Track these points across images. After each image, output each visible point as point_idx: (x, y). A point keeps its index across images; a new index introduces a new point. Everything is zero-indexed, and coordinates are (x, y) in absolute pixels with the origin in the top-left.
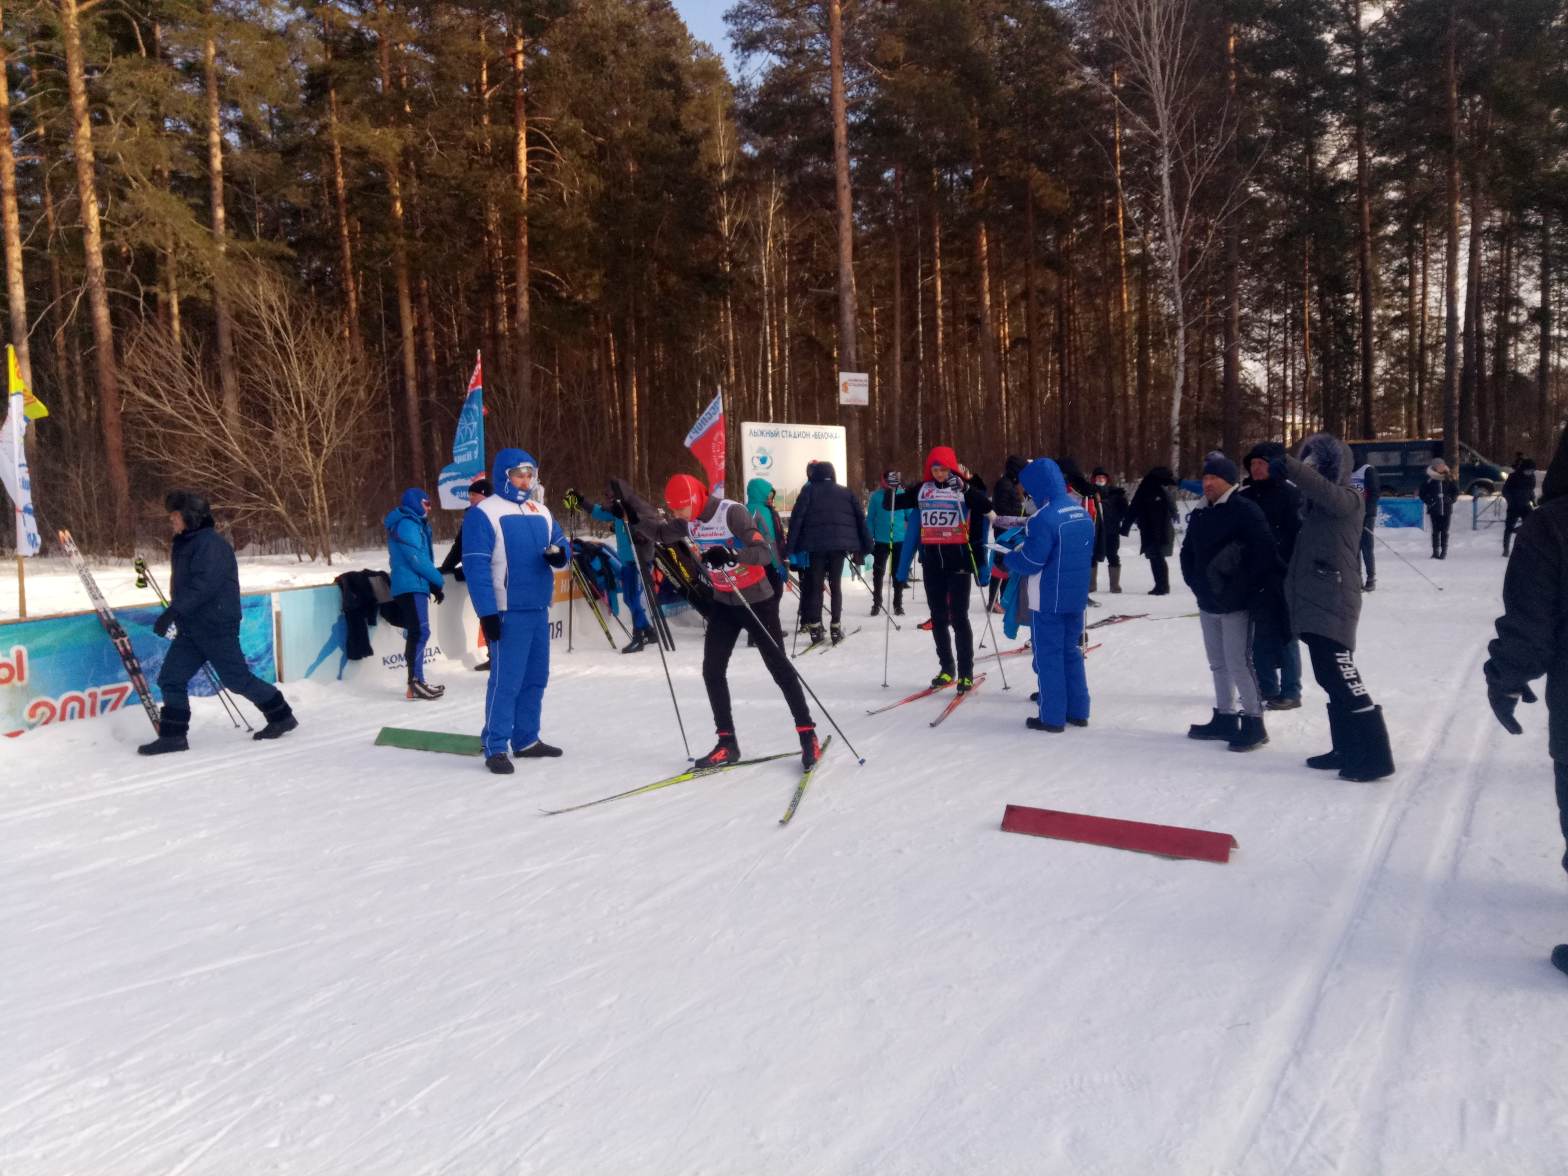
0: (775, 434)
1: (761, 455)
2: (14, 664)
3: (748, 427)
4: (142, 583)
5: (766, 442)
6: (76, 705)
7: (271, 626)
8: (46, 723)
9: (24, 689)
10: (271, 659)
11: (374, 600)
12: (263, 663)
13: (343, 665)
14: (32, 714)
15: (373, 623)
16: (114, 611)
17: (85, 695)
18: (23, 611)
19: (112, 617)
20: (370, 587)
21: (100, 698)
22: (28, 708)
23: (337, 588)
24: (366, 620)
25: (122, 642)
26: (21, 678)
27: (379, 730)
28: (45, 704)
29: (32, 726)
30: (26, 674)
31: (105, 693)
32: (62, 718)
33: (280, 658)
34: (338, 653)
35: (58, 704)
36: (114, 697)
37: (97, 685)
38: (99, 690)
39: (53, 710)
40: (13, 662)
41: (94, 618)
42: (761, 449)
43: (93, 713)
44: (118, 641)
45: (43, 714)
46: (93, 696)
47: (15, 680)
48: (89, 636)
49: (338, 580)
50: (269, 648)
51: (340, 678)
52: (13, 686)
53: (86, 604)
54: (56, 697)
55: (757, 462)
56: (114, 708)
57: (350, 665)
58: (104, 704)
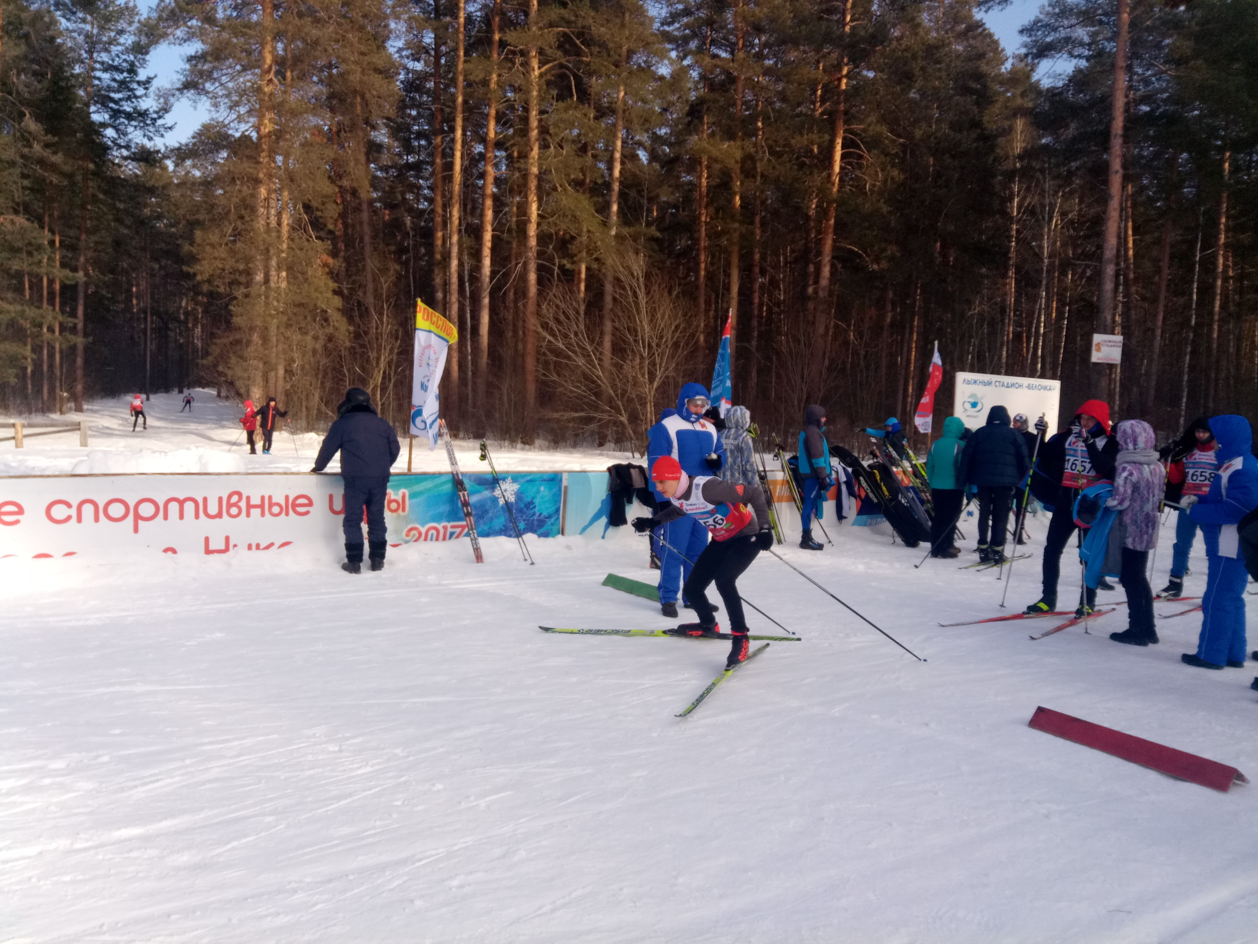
0: (989, 383)
1: (972, 400)
2: (400, 501)
3: (961, 377)
4: (483, 457)
5: (979, 390)
6: (434, 532)
7: (560, 495)
8: (416, 541)
9: (405, 518)
10: (558, 518)
11: (632, 485)
12: (553, 520)
13: (606, 528)
14: (407, 535)
15: (630, 502)
16: (462, 474)
17: (440, 526)
18: (409, 468)
19: (460, 477)
20: (630, 476)
21: (450, 530)
22: (406, 530)
23: (607, 474)
24: (625, 499)
25: (464, 495)
26: (404, 510)
27: (605, 576)
28: (416, 529)
29: (407, 542)
30: (407, 508)
31: (452, 527)
32: (426, 539)
33: (564, 518)
34: (604, 520)
35: (423, 530)
36: (458, 530)
37: (449, 522)
38: (449, 525)
39: (420, 534)
40: (400, 499)
41: (451, 476)
42: (973, 395)
43: (444, 539)
44: (461, 494)
45: (414, 535)
46: (445, 528)
47: (400, 511)
48: (448, 487)
49: (610, 470)
50: (558, 510)
51: (603, 537)
52: (399, 515)
53: (446, 467)
54: (423, 525)
55: (968, 406)
56: (457, 537)
57: (611, 530)
58: (452, 534)
